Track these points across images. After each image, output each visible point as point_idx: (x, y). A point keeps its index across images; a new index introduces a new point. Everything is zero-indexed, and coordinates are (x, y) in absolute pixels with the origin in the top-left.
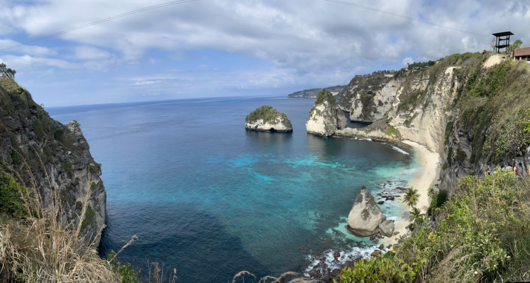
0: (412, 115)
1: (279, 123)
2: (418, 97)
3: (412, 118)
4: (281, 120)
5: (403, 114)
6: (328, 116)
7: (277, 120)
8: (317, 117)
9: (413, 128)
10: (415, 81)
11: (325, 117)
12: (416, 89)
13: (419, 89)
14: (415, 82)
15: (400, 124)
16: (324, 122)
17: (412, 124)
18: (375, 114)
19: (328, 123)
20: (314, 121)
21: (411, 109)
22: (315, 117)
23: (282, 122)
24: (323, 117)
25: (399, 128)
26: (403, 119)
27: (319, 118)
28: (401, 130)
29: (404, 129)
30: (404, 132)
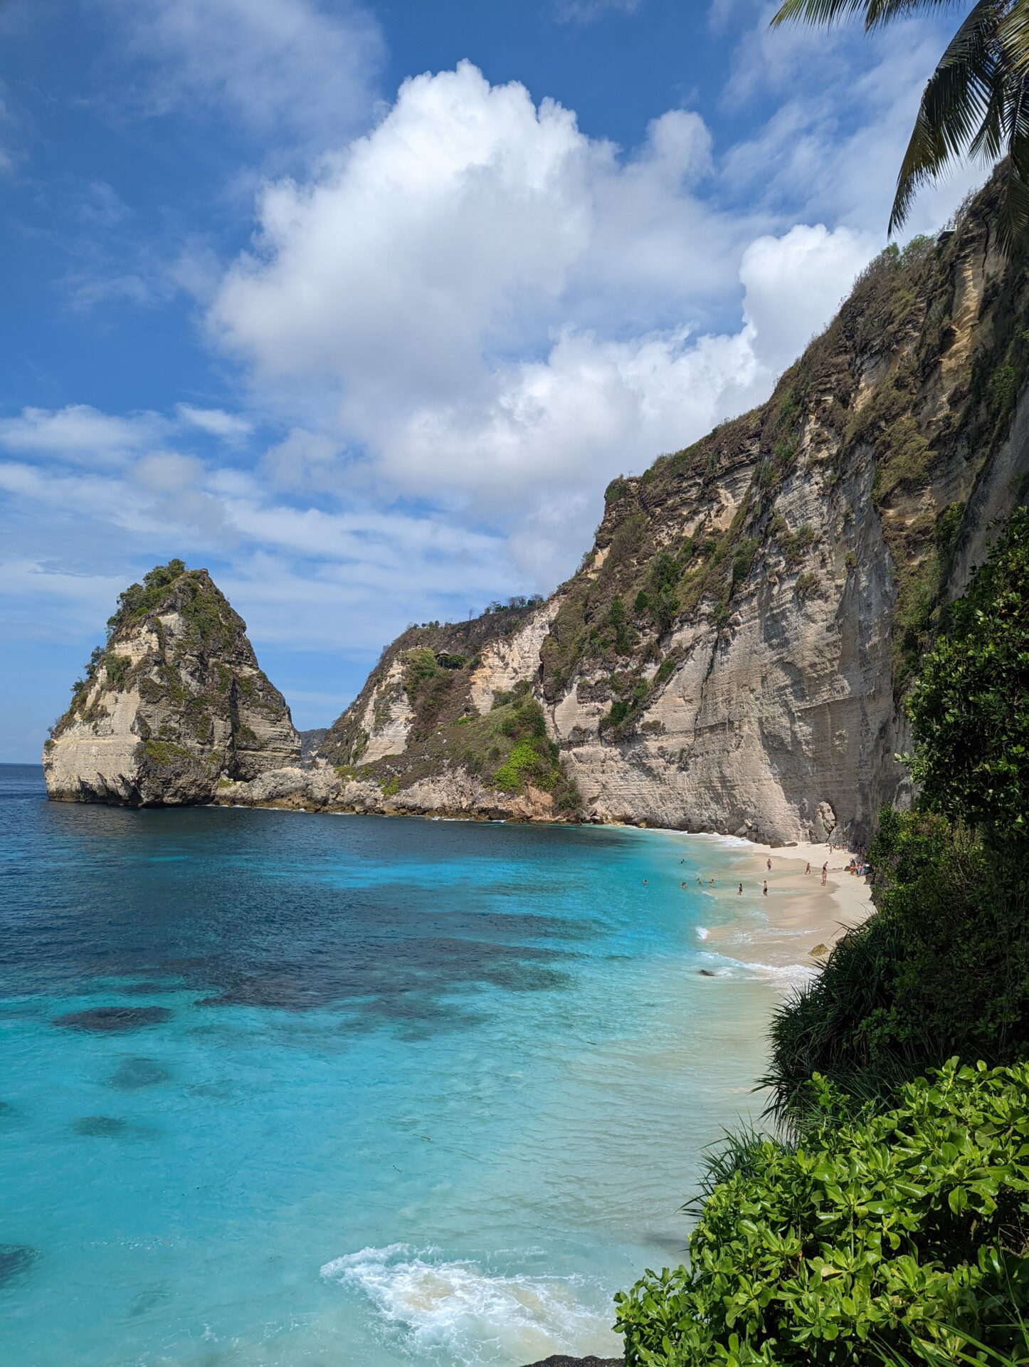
2: (690, 572)
3: (650, 689)
5: (596, 676)
12: (678, 540)
14: (675, 507)
15: (580, 736)
16: (142, 722)
17: (648, 717)
19: (165, 731)
20: (89, 728)
24: (138, 694)
25: (573, 757)
26: (602, 701)
27: (116, 700)
28: (583, 767)
29: (604, 761)
30: (602, 778)
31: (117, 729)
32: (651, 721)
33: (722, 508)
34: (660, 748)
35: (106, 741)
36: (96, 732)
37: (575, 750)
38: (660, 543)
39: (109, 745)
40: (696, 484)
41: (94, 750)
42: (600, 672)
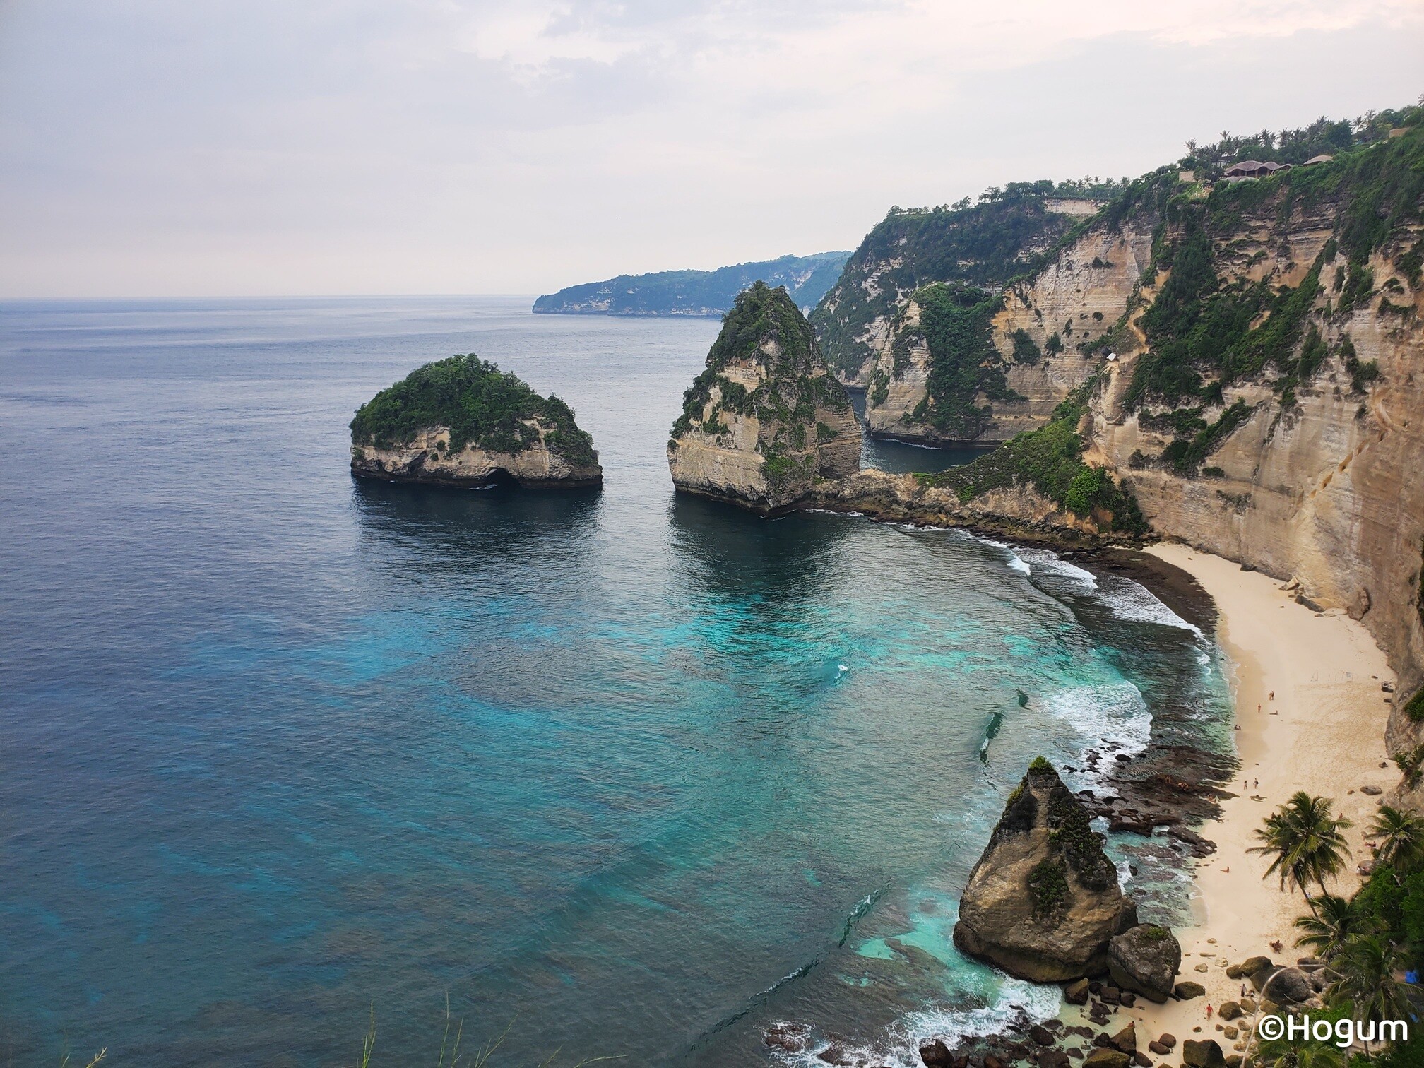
0: (1213, 415)
1: (535, 446)
2: (1255, 326)
3: (1213, 436)
4: (543, 432)
5: (1158, 409)
6: (781, 414)
7: (524, 430)
8: (725, 418)
9: (1213, 486)
10: (1238, 237)
11: (765, 417)
12: (1244, 281)
13: (1266, 280)
14: (1241, 245)
15: (1138, 461)
16: (761, 441)
17: (1210, 462)
18: (995, 406)
19: (779, 447)
20: (712, 439)
21: (1207, 383)
22: (714, 418)
23: (548, 439)
24: (757, 421)
25: (1133, 478)
26: (1163, 434)
27: (736, 421)
28: (1145, 489)
29: (1163, 488)
30: (1161, 502)
31: (742, 445)
32: (1211, 466)
33: (1290, 266)
34: (1218, 492)
35: (730, 454)
36: (721, 444)
37: (1135, 473)
38: (1224, 280)
39: (732, 457)
40: (1265, 227)
41: (720, 459)
42: (1162, 407)
